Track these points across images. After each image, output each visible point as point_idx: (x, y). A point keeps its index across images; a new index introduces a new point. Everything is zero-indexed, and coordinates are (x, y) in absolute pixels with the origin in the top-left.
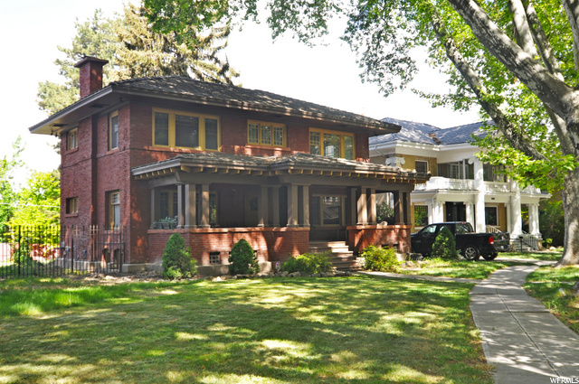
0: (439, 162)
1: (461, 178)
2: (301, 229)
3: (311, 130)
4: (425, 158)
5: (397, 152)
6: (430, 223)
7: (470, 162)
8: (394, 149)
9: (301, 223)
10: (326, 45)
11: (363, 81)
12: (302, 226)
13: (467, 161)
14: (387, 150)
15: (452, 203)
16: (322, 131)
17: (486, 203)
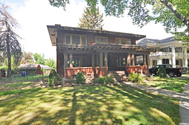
0: (160, 48)
1: (168, 52)
2: (104, 67)
3: (116, 38)
4: (156, 47)
5: (147, 46)
6: (158, 64)
7: (170, 47)
8: (146, 45)
9: (104, 65)
10: (123, 17)
11: (134, 24)
13: (169, 47)
14: (145, 46)
15: (165, 59)
16: (120, 39)
17: (176, 59)
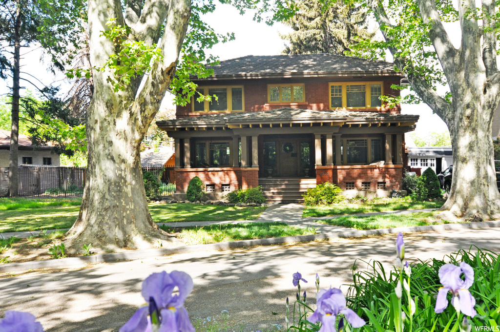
2: (249, 169)
9: (250, 164)
12: (251, 167)
16: (345, 84)
